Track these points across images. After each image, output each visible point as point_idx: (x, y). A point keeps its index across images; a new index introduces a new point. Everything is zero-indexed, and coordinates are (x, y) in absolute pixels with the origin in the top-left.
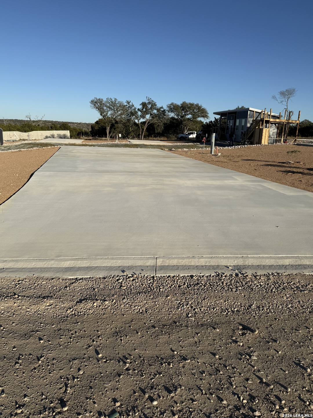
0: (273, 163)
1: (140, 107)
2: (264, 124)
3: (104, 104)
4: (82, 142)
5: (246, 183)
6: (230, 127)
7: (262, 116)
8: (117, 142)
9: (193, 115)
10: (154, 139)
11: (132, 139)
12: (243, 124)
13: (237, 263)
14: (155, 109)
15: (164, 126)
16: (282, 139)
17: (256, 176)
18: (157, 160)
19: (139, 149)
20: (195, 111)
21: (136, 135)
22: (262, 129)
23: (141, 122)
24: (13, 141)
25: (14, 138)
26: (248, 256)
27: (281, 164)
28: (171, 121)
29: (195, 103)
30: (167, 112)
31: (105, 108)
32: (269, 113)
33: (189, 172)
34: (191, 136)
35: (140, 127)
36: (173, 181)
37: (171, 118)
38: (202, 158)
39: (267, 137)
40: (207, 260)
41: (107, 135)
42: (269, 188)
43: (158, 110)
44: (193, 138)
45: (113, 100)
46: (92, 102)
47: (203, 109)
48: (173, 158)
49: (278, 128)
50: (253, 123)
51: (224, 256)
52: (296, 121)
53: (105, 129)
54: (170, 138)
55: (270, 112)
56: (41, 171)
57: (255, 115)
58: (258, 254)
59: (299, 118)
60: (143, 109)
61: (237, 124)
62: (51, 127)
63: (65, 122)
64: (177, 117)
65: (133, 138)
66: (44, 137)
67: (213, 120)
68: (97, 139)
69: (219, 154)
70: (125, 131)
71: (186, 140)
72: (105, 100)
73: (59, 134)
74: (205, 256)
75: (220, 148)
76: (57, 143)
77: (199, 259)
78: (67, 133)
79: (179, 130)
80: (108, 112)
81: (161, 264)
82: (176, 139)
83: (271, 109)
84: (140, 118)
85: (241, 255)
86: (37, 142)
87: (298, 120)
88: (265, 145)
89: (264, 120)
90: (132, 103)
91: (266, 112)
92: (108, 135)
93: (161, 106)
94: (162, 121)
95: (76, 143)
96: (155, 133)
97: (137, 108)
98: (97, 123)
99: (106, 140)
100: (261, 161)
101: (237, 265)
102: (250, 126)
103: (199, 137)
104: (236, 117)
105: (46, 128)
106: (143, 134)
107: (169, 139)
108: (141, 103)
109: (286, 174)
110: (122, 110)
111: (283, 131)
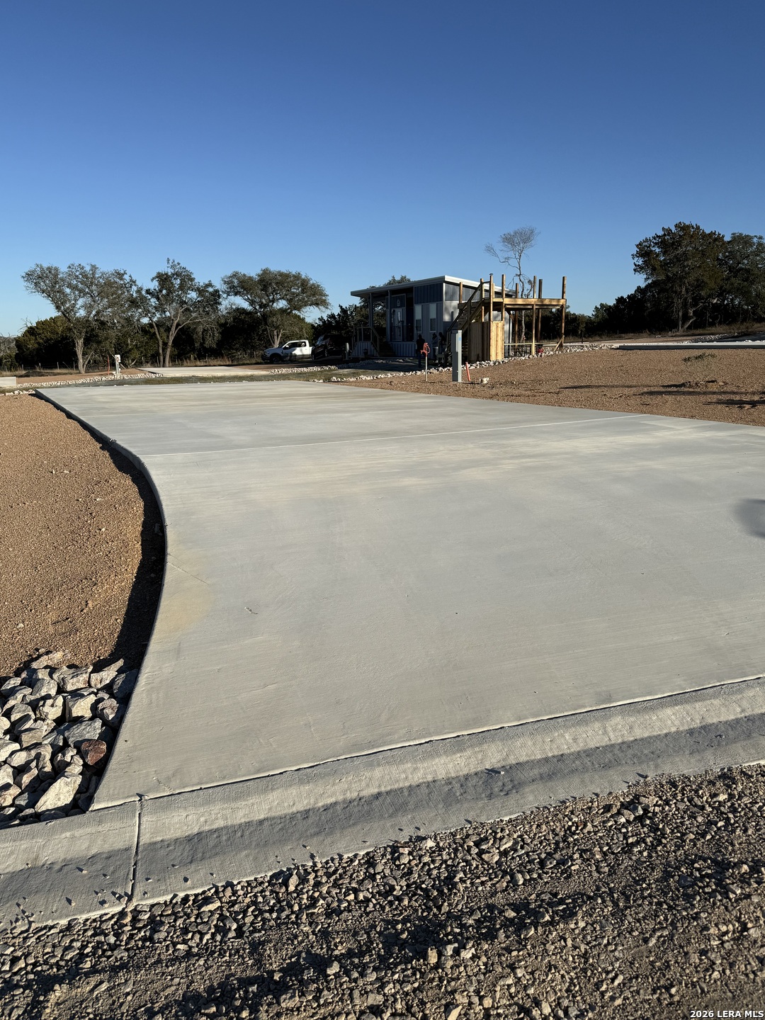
1: (154, 285)
2: (492, 312)
3: (62, 280)
6: (396, 324)
7: (483, 294)
9: (291, 300)
10: (198, 363)
12: (433, 315)
14: (192, 290)
15: (220, 330)
16: (533, 344)
20: (294, 290)
21: (145, 356)
22: (489, 323)
28: (237, 318)
29: (293, 272)
30: (224, 295)
31: (68, 291)
34: (298, 352)
39: (500, 343)
41: (76, 360)
43: (201, 291)
44: (303, 355)
45: (88, 268)
46: (29, 276)
47: (313, 284)
49: (515, 321)
50: (461, 311)
52: (558, 300)
57: (466, 295)
59: (563, 293)
60: (160, 291)
61: (418, 314)
64: (250, 308)
68: (41, 373)
69: (486, 380)
70: (115, 348)
72: (64, 269)
79: (259, 340)
80: (75, 300)
84: (154, 313)
87: (563, 298)
89: (490, 303)
90: (130, 276)
92: (82, 361)
93: (207, 282)
96: (194, 350)
97: (145, 288)
106: (168, 353)
108: (155, 274)
111: (534, 325)
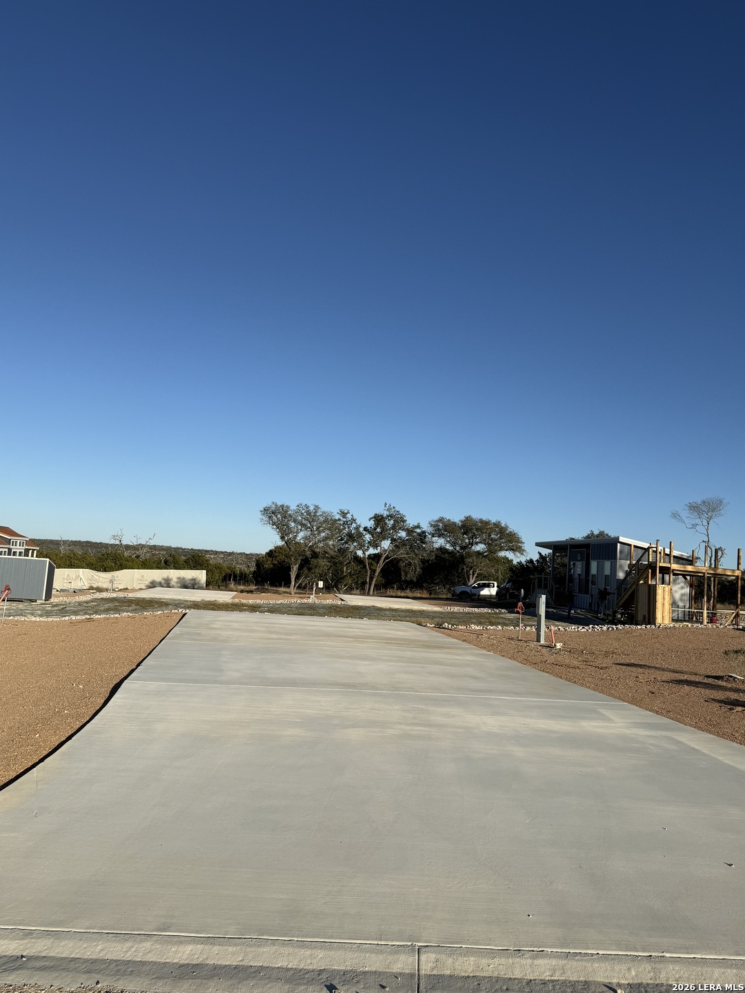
0: (693, 678)
1: (370, 524)
2: (658, 575)
3: (290, 516)
4: (233, 598)
5: (635, 731)
6: (576, 576)
7: (650, 556)
8: (312, 599)
9: (489, 544)
10: (399, 593)
11: (346, 592)
12: (607, 571)
13: (636, 975)
14: (403, 530)
15: (422, 566)
16: (705, 612)
17: (657, 713)
18: (409, 654)
19: (365, 621)
20: (493, 536)
21: (357, 583)
22: (655, 586)
23: (369, 555)
24: (75, 592)
25: (77, 585)
26: (665, 954)
27: (713, 682)
28: (438, 557)
29: (493, 520)
30: (430, 536)
31: (293, 524)
32: (666, 549)
33: (490, 691)
34: (485, 592)
35: (368, 567)
36: (453, 716)
37: (437, 549)
38: (517, 651)
39: (667, 606)
40: (554, 962)
41: (290, 582)
42: (694, 749)
43: (410, 531)
44: (491, 595)
45: (312, 508)
46: (266, 510)
47: (511, 532)
48: (448, 651)
49: (691, 586)
50: (631, 571)
51: (601, 952)
52: (733, 571)
53: (289, 569)
54: (436, 593)
55: (670, 549)
56: (138, 679)
57: (636, 555)
58: (690, 951)
59: (739, 564)
60: (375, 529)
61: (594, 570)
62: (166, 562)
63: (199, 550)
64: (451, 548)
65: (349, 591)
66: (147, 583)
67: (535, 557)
68: (267, 589)
69: (559, 645)
70: (332, 574)
71: (472, 601)
72: (293, 507)
73: (182, 577)
74: (550, 950)
75: (559, 629)
76: (175, 600)
77: (534, 958)
78: (201, 575)
79: (458, 577)
80: (297, 533)
81: (433, 969)
82: (449, 596)
83: (671, 542)
84: (368, 547)
85: (644, 951)
86: (131, 595)
87: (738, 569)
88: (666, 628)
89: (656, 567)
90: (352, 515)
91: (660, 548)
92: (293, 583)
93: (416, 524)
94: (417, 555)
95: (220, 600)
96: (400, 581)
97: (363, 526)
98: (270, 554)
99: (286, 592)
100: (663, 670)
101: (636, 982)
102: (626, 578)
103: (505, 595)
104: (588, 555)
105: (154, 563)
106: (374, 582)
107: (432, 596)
108: (373, 516)
109: (731, 709)
110: (329, 529)
111: (706, 592)
